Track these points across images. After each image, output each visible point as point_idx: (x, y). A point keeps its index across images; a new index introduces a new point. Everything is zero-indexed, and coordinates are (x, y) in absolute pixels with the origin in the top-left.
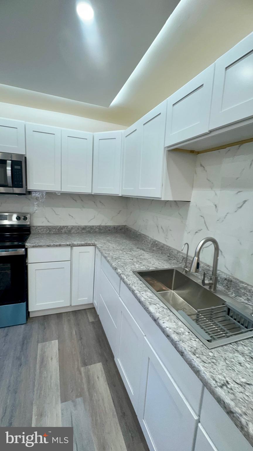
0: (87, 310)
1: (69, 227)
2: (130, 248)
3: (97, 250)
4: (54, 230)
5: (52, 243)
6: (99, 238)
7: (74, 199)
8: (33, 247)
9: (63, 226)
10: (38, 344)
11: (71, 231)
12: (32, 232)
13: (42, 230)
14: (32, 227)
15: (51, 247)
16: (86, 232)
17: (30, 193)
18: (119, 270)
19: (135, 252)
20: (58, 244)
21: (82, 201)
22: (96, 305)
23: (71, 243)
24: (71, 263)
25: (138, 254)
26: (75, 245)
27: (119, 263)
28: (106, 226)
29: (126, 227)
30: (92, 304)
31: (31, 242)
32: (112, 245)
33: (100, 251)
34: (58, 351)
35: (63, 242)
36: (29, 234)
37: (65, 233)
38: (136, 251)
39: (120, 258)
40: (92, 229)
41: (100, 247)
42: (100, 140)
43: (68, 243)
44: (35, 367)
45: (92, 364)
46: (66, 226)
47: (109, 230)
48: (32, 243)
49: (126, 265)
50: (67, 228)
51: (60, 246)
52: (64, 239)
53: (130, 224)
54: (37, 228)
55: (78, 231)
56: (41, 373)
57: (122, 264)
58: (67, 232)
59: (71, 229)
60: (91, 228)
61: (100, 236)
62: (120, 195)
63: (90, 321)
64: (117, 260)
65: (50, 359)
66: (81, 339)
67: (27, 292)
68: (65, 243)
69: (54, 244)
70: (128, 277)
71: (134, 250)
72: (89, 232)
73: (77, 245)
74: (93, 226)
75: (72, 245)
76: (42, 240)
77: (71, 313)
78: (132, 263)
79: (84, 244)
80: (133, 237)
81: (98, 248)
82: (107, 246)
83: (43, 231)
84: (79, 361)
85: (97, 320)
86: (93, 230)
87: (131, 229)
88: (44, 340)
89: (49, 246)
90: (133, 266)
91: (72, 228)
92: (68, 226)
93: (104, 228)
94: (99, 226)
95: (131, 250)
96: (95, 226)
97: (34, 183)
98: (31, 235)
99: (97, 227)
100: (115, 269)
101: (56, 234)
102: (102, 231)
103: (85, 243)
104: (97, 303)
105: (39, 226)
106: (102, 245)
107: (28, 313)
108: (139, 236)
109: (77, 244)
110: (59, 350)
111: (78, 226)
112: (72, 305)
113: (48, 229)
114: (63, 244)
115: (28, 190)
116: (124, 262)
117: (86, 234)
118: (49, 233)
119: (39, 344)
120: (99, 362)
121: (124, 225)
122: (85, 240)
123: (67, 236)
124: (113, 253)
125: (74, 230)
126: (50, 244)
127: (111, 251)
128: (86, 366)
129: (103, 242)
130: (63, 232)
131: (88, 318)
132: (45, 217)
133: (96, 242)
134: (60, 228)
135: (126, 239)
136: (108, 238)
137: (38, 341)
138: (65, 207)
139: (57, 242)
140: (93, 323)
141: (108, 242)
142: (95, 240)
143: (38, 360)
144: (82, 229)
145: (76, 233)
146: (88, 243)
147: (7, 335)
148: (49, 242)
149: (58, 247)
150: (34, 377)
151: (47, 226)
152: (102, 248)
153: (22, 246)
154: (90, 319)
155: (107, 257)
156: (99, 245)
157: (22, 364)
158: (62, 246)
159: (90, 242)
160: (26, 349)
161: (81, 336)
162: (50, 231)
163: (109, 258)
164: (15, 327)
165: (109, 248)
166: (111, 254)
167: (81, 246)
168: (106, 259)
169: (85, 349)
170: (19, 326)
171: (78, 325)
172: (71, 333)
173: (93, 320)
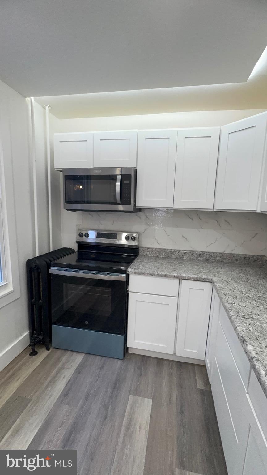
0: (196, 367)
1: (181, 251)
3: (215, 291)
4: (164, 254)
5: (157, 271)
6: (220, 271)
7: (189, 217)
8: (135, 273)
9: (174, 250)
10: (129, 396)
11: (183, 256)
12: (140, 254)
13: (150, 253)
14: (141, 249)
16: (203, 260)
17: (140, 210)
18: (250, 348)
20: (163, 273)
21: (200, 219)
22: (208, 365)
23: (179, 275)
24: (178, 301)
26: (184, 278)
27: (251, 328)
28: (232, 254)
30: (204, 361)
31: (135, 267)
32: (239, 288)
33: (218, 294)
34: (149, 418)
35: (170, 272)
36: (136, 256)
37: (177, 258)
39: (253, 318)
40: (211, 256)
41: (219, 289)
42: (230, 135)
43: (176, 274)
44: (119, 431)
45: (191, 471)
46: (178, 250)
47: (237, 260)
48: (135, 269)
50: (179, 253)
51: (165, 277)
52: (172, 267)
54: (145, 250)
55: (192, 258)
56: (124, 442)
57: (257, 334)
58: (179, 257)
59: (184, 254)
60: (211, 255)
61: (221, 269)
62: (258, 212)
63: (199, 387)
64: (247, 321)
65: (138, 427)
66: (182, 412)
67: (126, 324)
68: (172, 273)
69: (159, 273)
72: (207, 260)
73: (187, 279)
74: (213, 253)
75: (180, 278)
76: (147, 266)
77: (174, 363)
79: (197, 278)
81: (216, 289)
82: (231, 288)
83: (152, 254)
84: (175, 454)
85: (208, 390)
88: (137, 393)
89: (152, 275)
92: (180, 250)
93: (229, 257)
94: (222, 253)
96: (216, 253)
97: (144, 199)
98: (138, 258)
99: (218, 254)
100: (243, 341)
101: (165, 258)
102: (225, 261)
104: (210, 362)
105: (148, 248)
106: (223, 286)
107: (126, 349)
109: (188, 277)
110: (151, 416)
111: (193, 251)
112: (176, 355)
113: (157, 251)
114: (170, 275)
115: (136, 207)
116: (260, 329)
117: (203, 263)
118: (157, 257)
121: (262, 255)
122: (200, 272)
123: (178, 263)
124: (241, 304)
125: (187, 256)
127: (236, 298)
128: (184, 469)
129: (226, 279)
130: (174, 257)
131: (196, 380)
132: (155, 238)
133: (214, 279)
134: (170, 251)
136: (234, 273)
137: (130, 390)
138: (177, 227)
139: (162, 271)
140: (201, 391)
141: (232, 281)
142: (214, 273)
143: (125, 421)
144: (197, 255)
145: (190, 260)
146: (203, 277)
147: (102, 367)
148: (153, 270)
149: (163, 278)
150: (116, 447)
151: (156, 249)
152: (223, 290)
153: (125, 272)
154: (198, 383)
155: (230, 310)
156: (218, 285)
157: (108, 417)
158: (168, 277)
159: (206, 277)
160: (116, 396)
161: (182, 407)
162: (159, 254)
163: (231, 313)
164: (112, 359)
165: (234, 293)
166: (236, 305)
167: (192, 280)
168: (228, 314)
169: (185, 435)
170: (116, 360)
171: (180, 386)
172: (170, 397)
173: (203, 388)
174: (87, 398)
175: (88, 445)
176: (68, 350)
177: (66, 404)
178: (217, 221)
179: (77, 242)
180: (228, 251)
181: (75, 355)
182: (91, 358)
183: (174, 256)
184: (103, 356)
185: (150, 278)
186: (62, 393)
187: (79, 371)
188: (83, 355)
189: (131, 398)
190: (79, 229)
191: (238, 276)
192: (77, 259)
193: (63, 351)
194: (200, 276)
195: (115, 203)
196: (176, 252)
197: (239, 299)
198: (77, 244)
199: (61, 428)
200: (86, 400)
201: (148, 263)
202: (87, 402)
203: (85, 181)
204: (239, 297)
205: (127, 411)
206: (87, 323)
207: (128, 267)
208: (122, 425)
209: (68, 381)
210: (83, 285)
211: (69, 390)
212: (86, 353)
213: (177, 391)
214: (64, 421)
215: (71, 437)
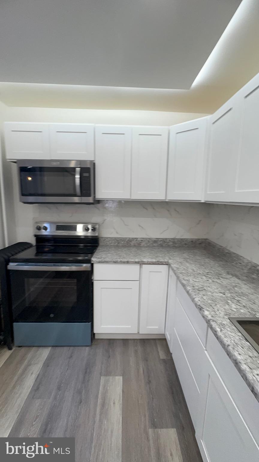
0: (157, 341)
1: (139, 239)
2: (217, 273)
3: (171, 271)
4: (123, 243)
5: (119, 258)
6: (174, 254)
7: (144, 208)
8: (99, 262)
9: (132, 238)
10: (100, 378)
11: (141, 243)
12: (100, 244)
13: (110, 242)
14: (101, 239)
15: (117, 264)
16: (158, 246)
17: (98, 202)
18: (206, 313)
19: (225, 280)
20: (126, 260)
21: (154, 209)
22: (168, 337)
23: (140, 260)
24: (140, 284)
25: (231, 283)
26: (145, 263)
27: (205, 297)
28: (182, 239)
29: (207, 240)
30: (164, 335)
31: (98, 257)
32: (191, 267)
33: (175, 274)
34: (122, 392)
35: (131, 259)
36: (97, 246)
37: (135, 246)
38: (227, 278)
39: (205, 290)
40: (165, 242)
41: (175, 269)
42: (177, 134)
43: (137, 260)
44: (95, 410)
45: (163, 428)
46: (135, 238)
47: (186, 244)
48: (99, 258)
49: (216, 303)
50: (136, 241)
51: (127, 263)
52: (132, 254)
53: (213, 237)
54: (105, 240)
55: (148, 244)
56: (100, 420)
57: (210, 301)
58: (136, 245)
59: (141, 242)
60: (164, 240)
61: (175, 252)
62: (203, 201)
63: (161, 358)
64: (201, 293)
65: (112, 404)
66: (149, 382)
67: (92, 312)
68: (134, 259)
69: (122, 260)
70: (223, 329)
71: (223, 276)
72: (161, 246)
73: (146, 263)
74: (166, 239)
75: (141, 263)
76: (109, 255)
77: (139, 341)
78: (225, 300)
79: (155, 262)
80: (218, 255)
81: (173, 269)
82: (185, 268)
83: (112, 243)
84: (147, 417)
85: (169, 358)
86: (166, 244)
87: (214, 244)
88: (108, 373)
90: (227, 307)
91: (142, 240)
92: (137, 238)
93: (180, 242)
94: (174, 239)
95: (219, 276)
96: (169, 239)
97: (103, 191)
98: (99, 248)
99: (170, 240)
100: (201, 309)
101: (124, 246)
102: (176, 245)
103: (157, 261)
104: (170, 335)
105: (107, 238)
106: (178, 266)
107: (93, 335)
108: (228, 254)
109: (148, 262)
110: (123, 391)
111: (149, 238)
112: (140, 333)
113: (117, 241)
114: (131, 261)
115: (96, 199)
116: (212, 297)
117: (158, 249)
118: (117, 246)
119: (102, 377)
120: (173, 427)
121: (205, 238)
122: (157, 257)
123: (136, 250)
124: (195, 280)
125: (144, 243)
126: (116, 260)
128: (156, 427)
129: (179, 261)
130: (132, 245)
131: (158, 352)
132: (114, 228)
133: (170, 261)
134: (128, 240)
135: (209, 258)
136: (185, 255)
137: (101, 372)
138: (134, 217)
139: (124, 258)
140: (164, 360)
141: (185, 262)
142: (169, 257)
143: (100, 401)
144: (153, 241)
145: (146, 247)
146: (161, 261)
147: (71, 357)
148: (116, 258)
149: (125, 264)
150: (93, 426)
151: (115, 238)
152: (178, 270)
153: (89, 261)
154: (160, 354)
155: (187, 286)
156: (174, 266)
157: (82, 401)
158: (130, 263)
159: (162, 260)
160: (88, 381)
161: (149, 377)
162: (118, 243)
163: (188, 288)
164: (79, 348)
165: (188, 272)
166: (191, 282)
167: (151, 264)
168: (185, 289)
169: (154, 400)
170: (84, 348)
171: (146, 360)
172: (138, 370)
173: (165, 358)
174: (59, 388)
175: (66, 431)
176: (34, 346)
177: (38, 399)
178: (168, 210)
179: (36, 236)
180: (179, 237)
181: (41, 349)
182: (58, 350)
183: (132, 243)
184: (70, 346)
185: (115, 265)
186: (32, 389)
187: (47, 364)
188: (50, 348)
189: (103, 379)
190: (37, 223)
191: (188, 257)
192: (36, 253)
193: (27, 348)
194: (157, 260)
195: (75, 195)
196: (133, 240)
197: (192, 276)
198: (35, 238)
199: (36, 422)
200: (58, 390)
201: (109, 252)
202: (60, 391)
203: (38, 173)
204: (192, 275)
205: (100, 392)
206: (52, 315)
207: (92, 257)
208: (97, 405)
209: (37, 376)
210: (42, 278)
211: (39, 384)
212: (53, 346)
213: (143, 365)
214: (38, 414)
215: (47, 428)
